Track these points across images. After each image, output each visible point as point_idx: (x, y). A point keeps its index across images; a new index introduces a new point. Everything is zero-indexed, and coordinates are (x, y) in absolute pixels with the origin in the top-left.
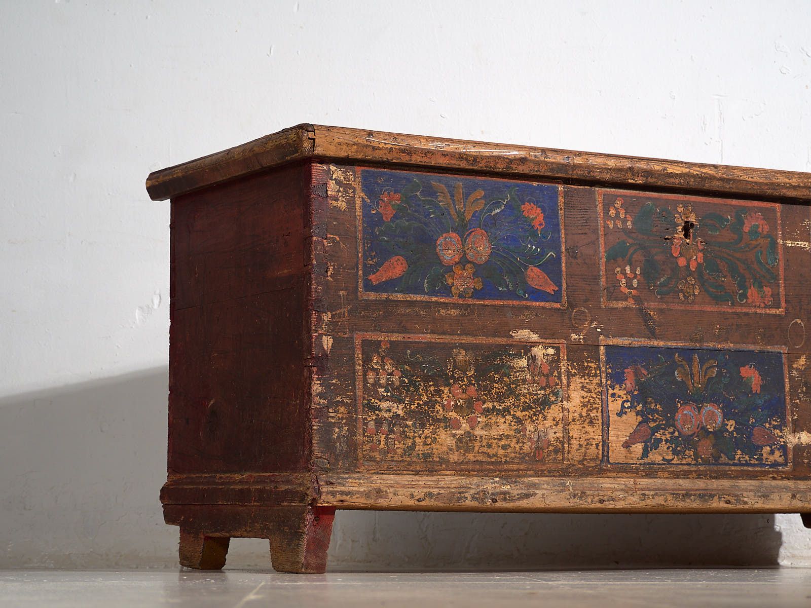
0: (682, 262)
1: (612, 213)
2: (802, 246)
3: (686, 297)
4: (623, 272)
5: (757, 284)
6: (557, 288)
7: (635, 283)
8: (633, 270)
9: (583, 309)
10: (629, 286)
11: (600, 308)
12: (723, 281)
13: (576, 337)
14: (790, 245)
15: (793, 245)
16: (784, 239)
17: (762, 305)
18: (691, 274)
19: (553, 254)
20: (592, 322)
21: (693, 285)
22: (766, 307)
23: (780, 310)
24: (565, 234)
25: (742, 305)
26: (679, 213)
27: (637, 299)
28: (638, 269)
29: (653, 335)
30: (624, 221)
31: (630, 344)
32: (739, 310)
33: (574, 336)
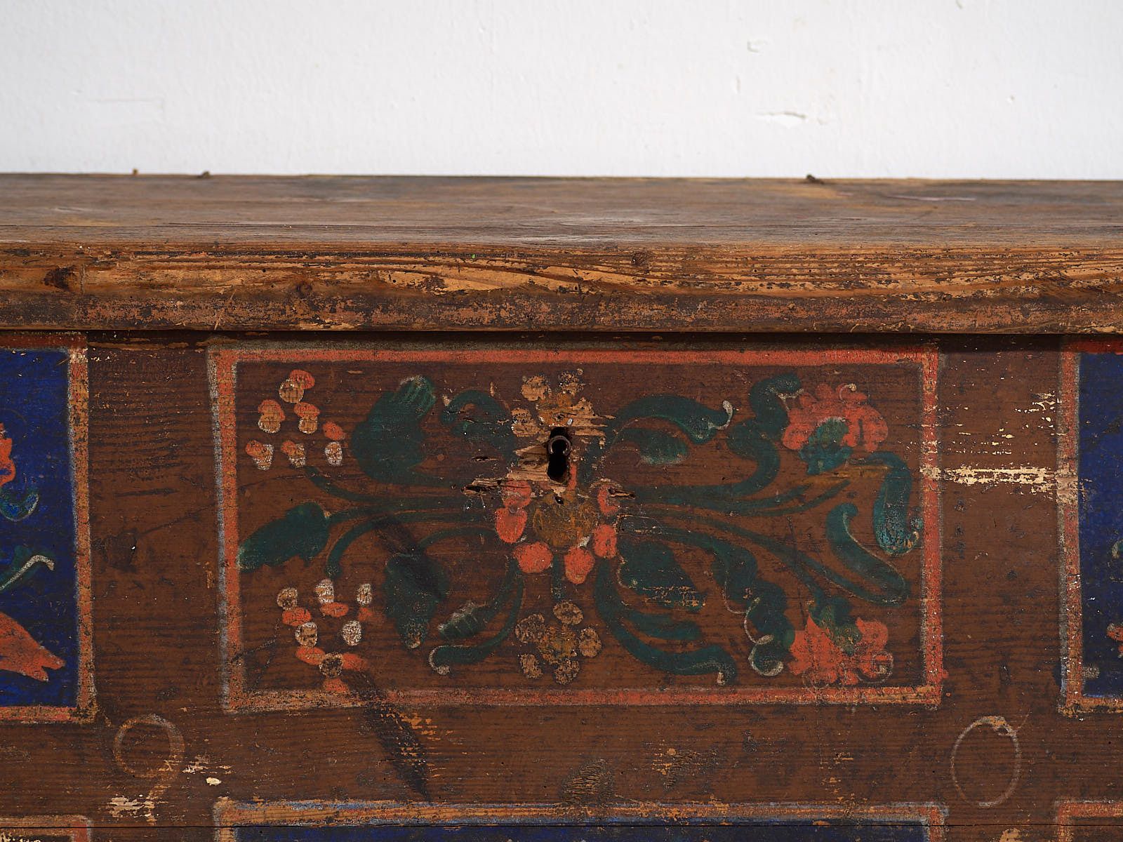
0: (534, 559)
1: (269, 418)
2: (1022, 480)
3: (548, 669)
4: (309, 603)
5: (829, 613)
6: (60, 663)
7: (352, 632)
8: (345, 594)
9: (155, 720)
10: (330, 639)
11: (220, 714)
12: (694, 611)
13: (131, 805)
14: (971, 481)
15: (983, 480)
16: (947, 459)
17: (850, 678)
18: (571, 591)
19: (44, 559)
20: (189, 758)
21: (576, 629)
22: (865, 682)
23: (919, 689)
24: (93, 496)
25: (767, 682)
26: (529, 405)
27: (353, 680)
28: (366, 588)
29: (419, 788)
30: (315, 444)
31: (330, 820)
32: (754, 696)
33: (120, 803)
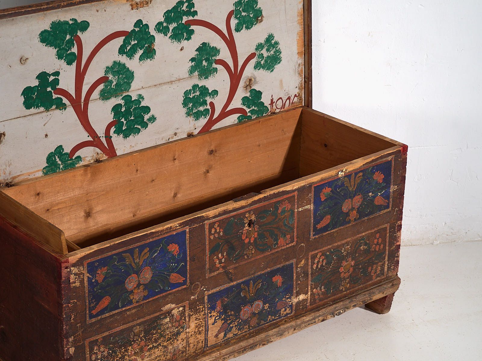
0: (247, 241)
1: (213, 231)
2: (307, 208)
3: (248, 256)
4: (218, 258)
5: (283, 236)
6: (185, 279)
7: (223, 260)
8: (222, 255)
9: (197, 283)
10: (220, 262)
11: (206, 279)
12: (266, 241)
13: (194, 297)
14: (301, 210)
15: (302, 209)
16: (298, 208)
17: (285, 244)
18: (251, 244)
19: (183, 263)
20: (201, 287)
21: (252, 249)
22: (287, 244)
23: (294, 243)
24: (189, 251)
25: (275, 249)
26: (246, 218)
27: (223, 267)
28: (225, 253)
29: (232, 281)
30: (219, 233)
31: (220, 290)
32: (273, 251)
33: (192, 297)
